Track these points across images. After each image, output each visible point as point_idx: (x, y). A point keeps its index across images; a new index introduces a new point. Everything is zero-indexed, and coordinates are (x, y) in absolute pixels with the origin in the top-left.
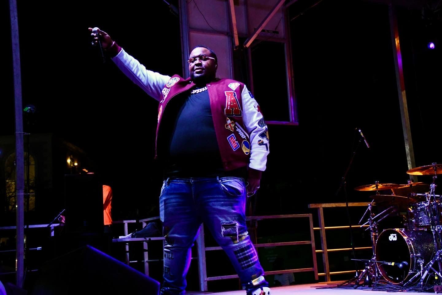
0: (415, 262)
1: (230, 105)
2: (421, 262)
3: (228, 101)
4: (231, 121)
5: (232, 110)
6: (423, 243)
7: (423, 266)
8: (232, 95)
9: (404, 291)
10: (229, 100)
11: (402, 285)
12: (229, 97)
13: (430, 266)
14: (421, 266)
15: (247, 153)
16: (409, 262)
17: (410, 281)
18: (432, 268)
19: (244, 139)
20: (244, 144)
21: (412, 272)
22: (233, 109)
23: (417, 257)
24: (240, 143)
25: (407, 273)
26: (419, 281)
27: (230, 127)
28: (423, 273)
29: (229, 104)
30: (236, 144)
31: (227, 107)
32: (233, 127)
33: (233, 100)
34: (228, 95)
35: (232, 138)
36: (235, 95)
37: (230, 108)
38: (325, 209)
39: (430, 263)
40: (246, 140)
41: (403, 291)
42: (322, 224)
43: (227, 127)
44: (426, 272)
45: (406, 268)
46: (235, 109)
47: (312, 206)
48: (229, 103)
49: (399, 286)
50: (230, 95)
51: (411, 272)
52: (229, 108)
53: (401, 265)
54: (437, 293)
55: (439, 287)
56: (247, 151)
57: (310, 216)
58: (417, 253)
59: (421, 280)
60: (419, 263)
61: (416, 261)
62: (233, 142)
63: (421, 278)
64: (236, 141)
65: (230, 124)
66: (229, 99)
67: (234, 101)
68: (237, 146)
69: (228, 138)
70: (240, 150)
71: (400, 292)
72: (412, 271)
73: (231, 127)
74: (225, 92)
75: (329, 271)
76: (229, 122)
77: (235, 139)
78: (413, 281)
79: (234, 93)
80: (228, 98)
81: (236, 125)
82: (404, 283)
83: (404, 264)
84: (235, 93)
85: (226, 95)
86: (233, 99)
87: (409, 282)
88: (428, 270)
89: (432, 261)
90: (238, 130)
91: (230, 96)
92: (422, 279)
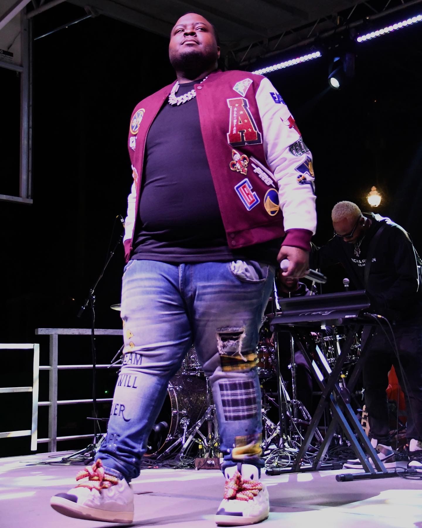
0: (177, 422)
1: (237, 125)
2: (185, 422)
3: (233, 117)
4: (241, 155)
5: (242, 134)
6: (191, 394)
7: (188, 428)
8: (240, 105)
9: (155, 467)
10: (235, 116)
11: (154, 458)
12: (235, 109)
13: (197, 428)
14: (185, 428)
15: (273, 212)
16: (169, 423)
17: (167, 450)
18: (199, 432)
19: (271, 186)
20: (268, 197)
21: (171, 438)
22: (242, 132)
23: (181, 416)
24: (261, 195)
25: (164, 440)
26: (179, 451)
27: (239, 167)
28: (186, 439)
29: (235, 124)
30: (252, 197)
31: (232, 131)
32: (246, 165)
33: (241, 115)
34: (234, 106)
35: (245, 187)
36: (246, 105)
37: (237, 130)
38: (60, 337)
39: (197, 425)
40: (273, 187)
41: (153, 467)
42: (55, 360)
43: (233, 167)
44: (191, 437)
45: (164, 431)
46: (247, 131)
47: (42, 331)
48: (235, 121)
49: (150, 460)
50: (237, 105)
51: (169, 437)
52: (234, 132)
53: (157, 428)
54: (198, 469)
55: (201, 461)
56: (273, 209)
57: (36, 347)
58: (181, 409)
59: (182, 450)
60: (183, 425)
61: (180, 421)
62: (248, 194)
63: (183, 446)
64: (252, 191)
65: (239, 161)
66: (235, 113)
67: (244, 117)
68: (254, 200)
69: (237, 188)
70: (260, 208)
71: (150, 468)
72: (171, 436)
73: (242, 166)
74: (228, 100)
75: (56, 434)
76: (237, 156)
77: (250, 187)
78: (172, 451)
79: (245, 101)
80: (233, 111)
81: (250, 162)
82: (159, 453)
83: (162, 427)
84: (247, 100)
85: (229, 106)
86: (241, 112)
87: (166, 452)
88: (193, 435)
89: (200, 422)
90: (257, 170)
91: (237, 107)
92: (184, 449)
